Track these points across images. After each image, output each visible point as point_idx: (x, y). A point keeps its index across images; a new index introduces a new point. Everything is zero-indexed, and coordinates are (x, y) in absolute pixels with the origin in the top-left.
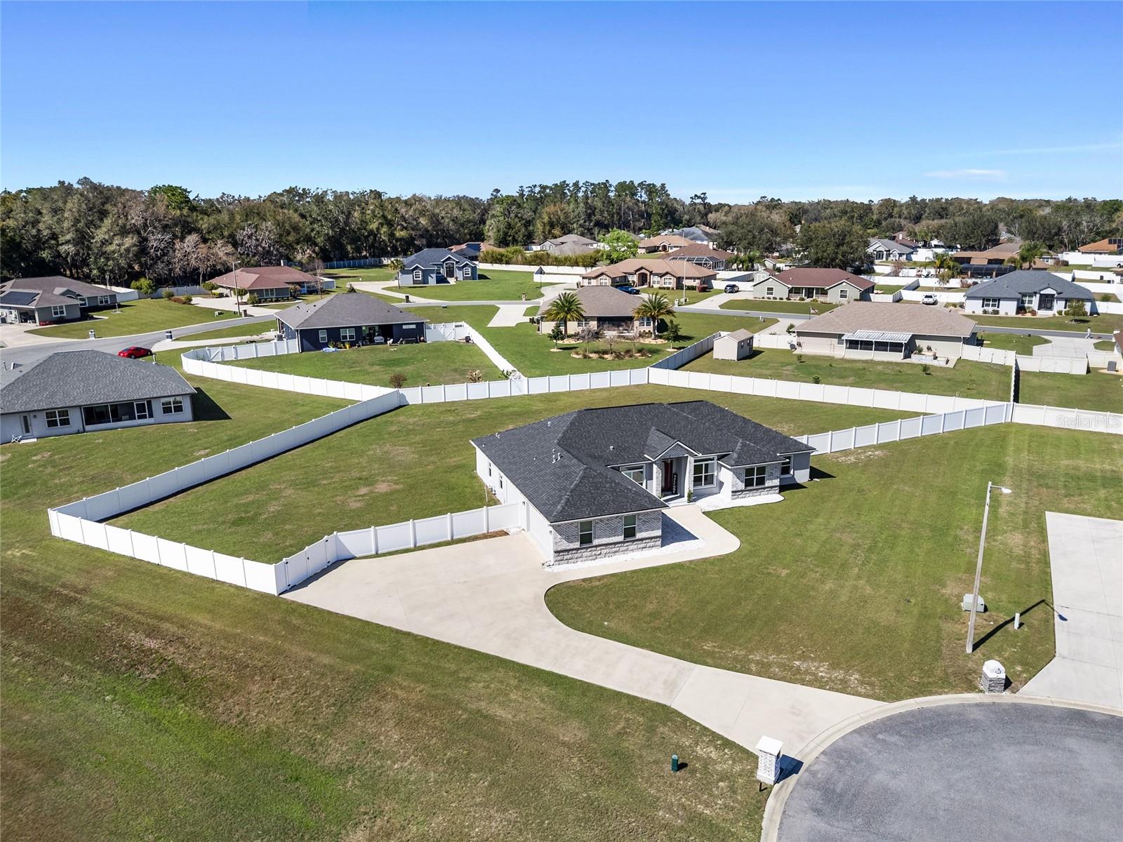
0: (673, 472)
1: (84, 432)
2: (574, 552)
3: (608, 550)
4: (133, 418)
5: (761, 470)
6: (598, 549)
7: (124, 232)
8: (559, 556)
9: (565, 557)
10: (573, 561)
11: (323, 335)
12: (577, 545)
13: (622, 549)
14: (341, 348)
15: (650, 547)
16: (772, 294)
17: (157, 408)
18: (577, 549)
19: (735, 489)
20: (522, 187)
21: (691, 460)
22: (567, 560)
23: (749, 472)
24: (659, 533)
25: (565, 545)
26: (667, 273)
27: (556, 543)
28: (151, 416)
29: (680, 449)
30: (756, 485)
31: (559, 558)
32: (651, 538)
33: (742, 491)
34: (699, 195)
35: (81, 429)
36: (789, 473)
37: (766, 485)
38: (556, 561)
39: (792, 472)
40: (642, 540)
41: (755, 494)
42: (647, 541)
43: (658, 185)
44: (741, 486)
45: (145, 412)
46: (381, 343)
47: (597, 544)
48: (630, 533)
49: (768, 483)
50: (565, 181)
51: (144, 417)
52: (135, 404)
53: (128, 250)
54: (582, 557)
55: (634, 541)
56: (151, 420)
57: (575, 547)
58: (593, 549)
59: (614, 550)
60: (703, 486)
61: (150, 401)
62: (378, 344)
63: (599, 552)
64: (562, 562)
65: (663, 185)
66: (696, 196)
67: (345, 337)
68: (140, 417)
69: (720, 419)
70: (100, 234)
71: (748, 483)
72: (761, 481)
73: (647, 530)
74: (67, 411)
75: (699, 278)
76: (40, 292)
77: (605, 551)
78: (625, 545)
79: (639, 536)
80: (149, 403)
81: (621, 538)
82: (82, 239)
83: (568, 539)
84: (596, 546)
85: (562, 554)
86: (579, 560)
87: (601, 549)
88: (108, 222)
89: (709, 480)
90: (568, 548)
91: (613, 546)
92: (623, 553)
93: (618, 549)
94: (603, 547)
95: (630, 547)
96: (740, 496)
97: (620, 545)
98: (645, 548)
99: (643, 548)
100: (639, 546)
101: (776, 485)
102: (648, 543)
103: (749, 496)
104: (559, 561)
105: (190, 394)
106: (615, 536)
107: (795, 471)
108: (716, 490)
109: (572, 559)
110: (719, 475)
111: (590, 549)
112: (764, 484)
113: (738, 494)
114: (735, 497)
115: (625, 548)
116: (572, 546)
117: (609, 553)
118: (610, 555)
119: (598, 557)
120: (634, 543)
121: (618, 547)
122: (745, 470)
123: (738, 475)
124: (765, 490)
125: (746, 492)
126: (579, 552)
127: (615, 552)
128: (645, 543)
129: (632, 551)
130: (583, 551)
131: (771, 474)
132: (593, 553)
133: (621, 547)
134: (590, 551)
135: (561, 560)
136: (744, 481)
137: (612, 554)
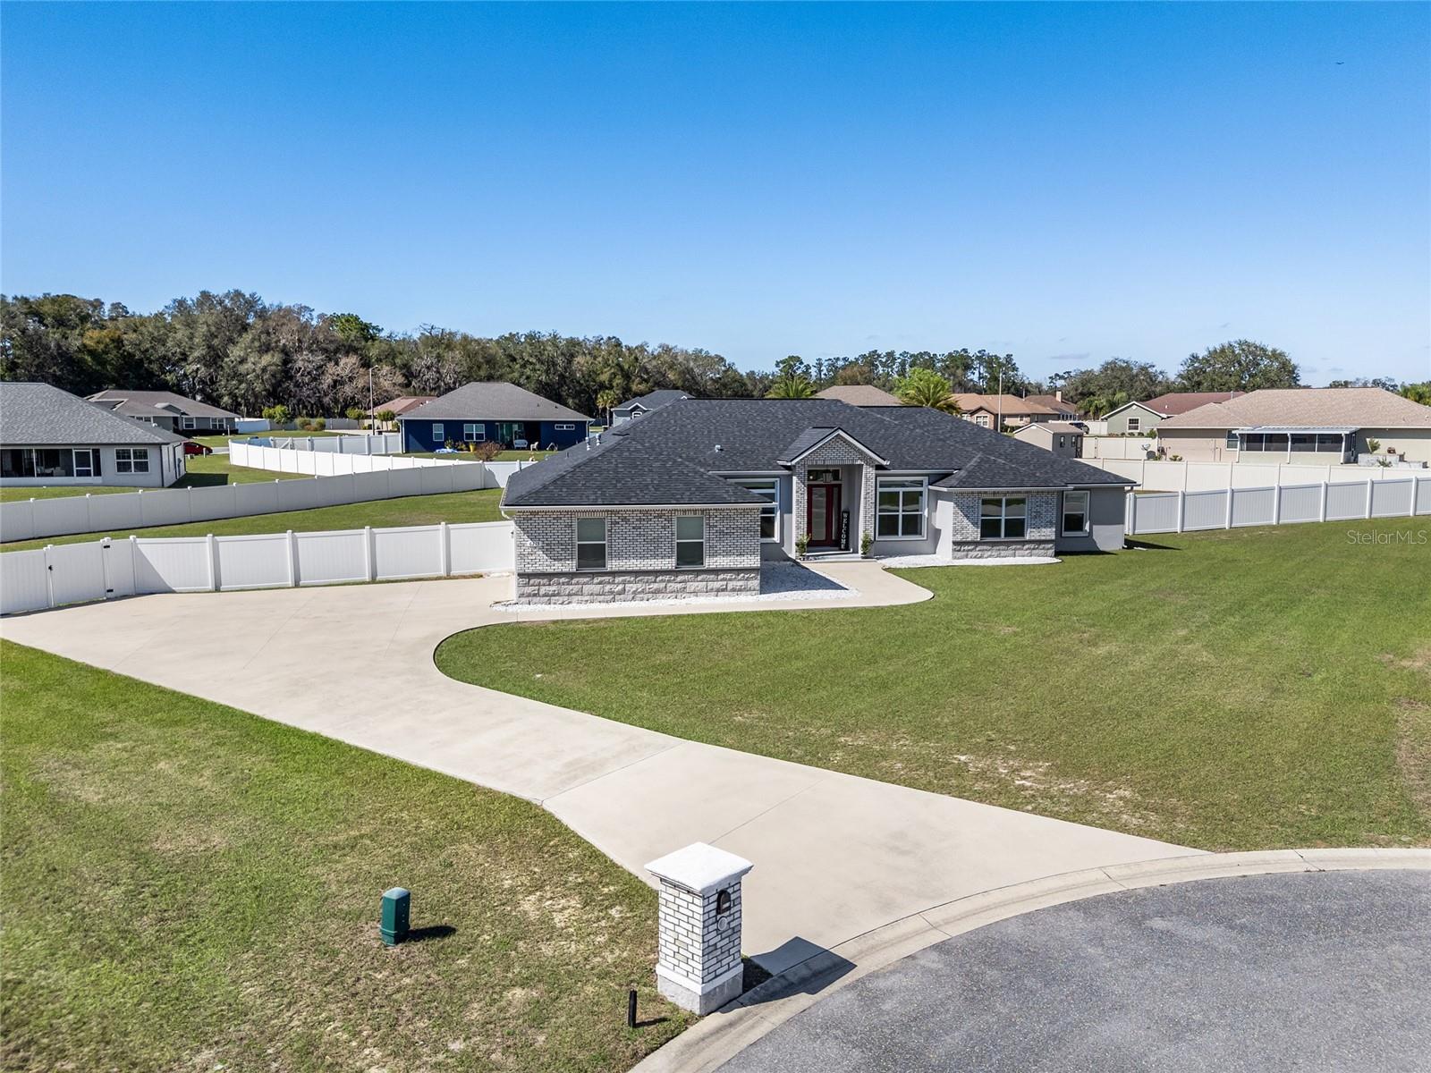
0: (843, 509)
2: (562, 580)
3: (640, 586)
4: (69, 473)
5: (1017, 506)
6: (618, 579)
7: (266, 349)
8: (528, 584)
9: (543, 590)
10: (561, 599)
11: (438, 430)
12: (570, 566)
13: (672, 586)
14: (462, 450)
15: (733, 590)
17: (109, 460)
18: (571, 575)
19: (959, 538)
20: (819, 359)
21: (869, 473)
22: (545, 595)
23: (990, 507)
24: (754, 561)
25: (543, 563)
26: (981, 409)
27: (521, 556)
28: (98, 473)
29: (845, 448)
30: (1005, 536)
31: (529, 590)
32: (739, 571)
33: (976, 543)
34: (1061, 374)
36: (1081, 528)
37: (1027, 538)
38: (522, 595)
39: (1087, 528)
40: (716, 572)
41: (1003, 553)
42: (728, 576)
43: (1002, 355)
44: (974, 533)
45: (89, 466)
46: (523, 449)
47: (615, 569)
48: (690, 556)
49: (1031, 534)
50: (876, 351)
51: (88, 474)
52: (74, 451)
53: (264, 370)
54: (580, 593)
55: (699, 573)
56: (98, 480)
57: (565, 570)
58: (606, 578)
59: (655, 586)
60: (900, 537)
61: (98, 450)
62: (518, 449)
63: (620, 587)
64: (536, 599)
65: (1009, 356)
66: (1057, 375)
67: (470, 436)
68: (80, 474)
69: (950, 431)
70: (235, 352)
71: (989, 529)
72: (1016, 528)
73: (728, 554)
76: (126, 400)
77: (633, 587)
78: (680, 578)
79: (710, 562)
80: (96, 452)
81: (670, 563)
82: (214, 358)
83: (548, 550)
84: (613, 574)
85: (537, 581)
86: (575, 598)
87: (624, 583)
88: (248, 337)
89: (913, 525)
90: (550, 570)
91: (652, 578)
92: (674, 594)
93: (663, 585)
94: (627, 578)
95: (692, 586)
96: (971, 554)
97: (667, 578)
98: (723, 590)
99: (718, 591)
100: (711, 585)
101: (1048, 538)
102: (730, 580)
103: (990, 556)
104: (529, 595)
105: (160, 445)
106: (655, 556)
107: (1094, 527)
108: (927, 546)
109: (558, 594)
110: (933, 514)
111: (600, 579)
112: (1023, 535)
113: (966, 548)
114: (960, 554)
115: (679, 586)
116: (558, 567)
117: (643, 592)
118: (646, 596)
119: (617, 597)
120: (700, 578)
121: (662, 581)
122: (980, 501)
123: (965, 509)
124: (1027, 546)
125: (985, 547)
126: (575, 581)
127: (657, 591)
128: (723, 580)
129: (695, 593)
130: (586, 580)
131: (1038, 515)
132: (608, 588)
133: (669, 581)
134: (600, 583)
135: (535, 595)
136: (980, 523)
137: (650, 595)
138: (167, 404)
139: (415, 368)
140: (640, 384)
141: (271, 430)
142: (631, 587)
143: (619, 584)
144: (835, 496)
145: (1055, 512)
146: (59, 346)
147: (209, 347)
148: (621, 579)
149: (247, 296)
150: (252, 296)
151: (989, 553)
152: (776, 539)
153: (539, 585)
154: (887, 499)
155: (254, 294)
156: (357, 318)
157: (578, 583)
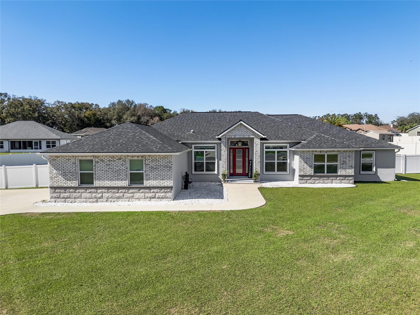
0: (250, 159)
1: (9, 152)
2: (71, 190)
3: (110, 194)
4: (32, 149)
5: (333, 158)
6: (99, 191)
7: (133, 115)
8: (55, 192)
9: (62, 195)
10: (71, 200)
12: (75, 183)
13: (127, 195)
15: (159, 198)
17: (44, 144)
18: (75, 188)
19: (302, 173)
21: (257, 142)
22: (63, 198)
23: (319, 158)
24: (170, 183)
25: (63, 182)
26: (359, 129)
27: (51, 178)
28: (40, 148)
30: (327, 173)
31: (55, 195)
32: (161, 188)
33: (311, 176)
35: (8, 151)
36: (370, 170)
37: (339, 174)
38: (52, 198)
39: (374, 169)
40: (150, 188)
41: (325, 181)
42: (156, 190)
44: (310, 171)
45: (38, 146)
47: (97, 185)
48: (137, 180)
49: (341, 172)
51: (37, 149)
52: (33, 141)
54: (80, 197)
55: (140, 188)
56: (41, 151)
57: (73, 185)
58: (93, 190)
59: (118, 195)
60: (276, 172)
61: (41, 141)
63: (100, 195)
64: (59, 200)
65: (376, 115)
66: (394, 121)
68: (35, 149)
70: (125, 117)
71: (318, 170)
72: (333, 170)
73: (155, 179)
74: (3, 142)
76: (89, 130)
78: (131, 191)
79: (147, 183)
80: (40, 142)
81: (125, 183)
82: (119, 118)
83: (64, 175)
84: (97, 188)
85: (59, 191)
86: (78, 200)
87: (102, 193)
88: (129, 112)
89: (283, 167)
90: (65, 185)
91: (116, 191)
92: (128, 199)
93: (121, 194)
94: (104, 190)
95: (137, 195)
96: (308, 181)
97: (124, 191)
98: (153, 198)
99: (151, 198)
100: (147, 195)
101: (350, 174)
102: (157, 192)
103: (319, 183)
104: (55, 198)
105: (59, 140)
106: (118, 179)
107: (378, 169)
108: (289, 177)
109: (70, 198)
110: (292, 162)
111: (90, 190)
112: (337, 173)
113: (306, 178)
114: (302, 181)
115: (130, 195)
116: (69, 184)
117: (111, 197)
118: (113, 200)
119: (99, 200)
120: (141, 191)
121: (121, 192)
122: (313, 156)
123: (305, 159)
124: (338, 178)
125: (316, 178)
126: (77, 191)
127: (119, 198)
128: (153, 192)
129: (139, 199)
130: (83, 191)
131: (344, 163)
132: (94, 195)
133: (125, 192)
134: (90, 193)
135: (58, 198)
136: (313, 166)
137: (115, 200)
142: (106, 195)
143: (99, 193)
144: (247, 154)
145: (354, 161)
146: (78, 116)
147: (118, 115)
148: (100, 191)
149: (131, 101)
150: (132, 101)
151: (318, 181)
152: (216, 172)
153: (60, 193)
154: (269, 155)
156: (162, 107)
157: (79, 192)
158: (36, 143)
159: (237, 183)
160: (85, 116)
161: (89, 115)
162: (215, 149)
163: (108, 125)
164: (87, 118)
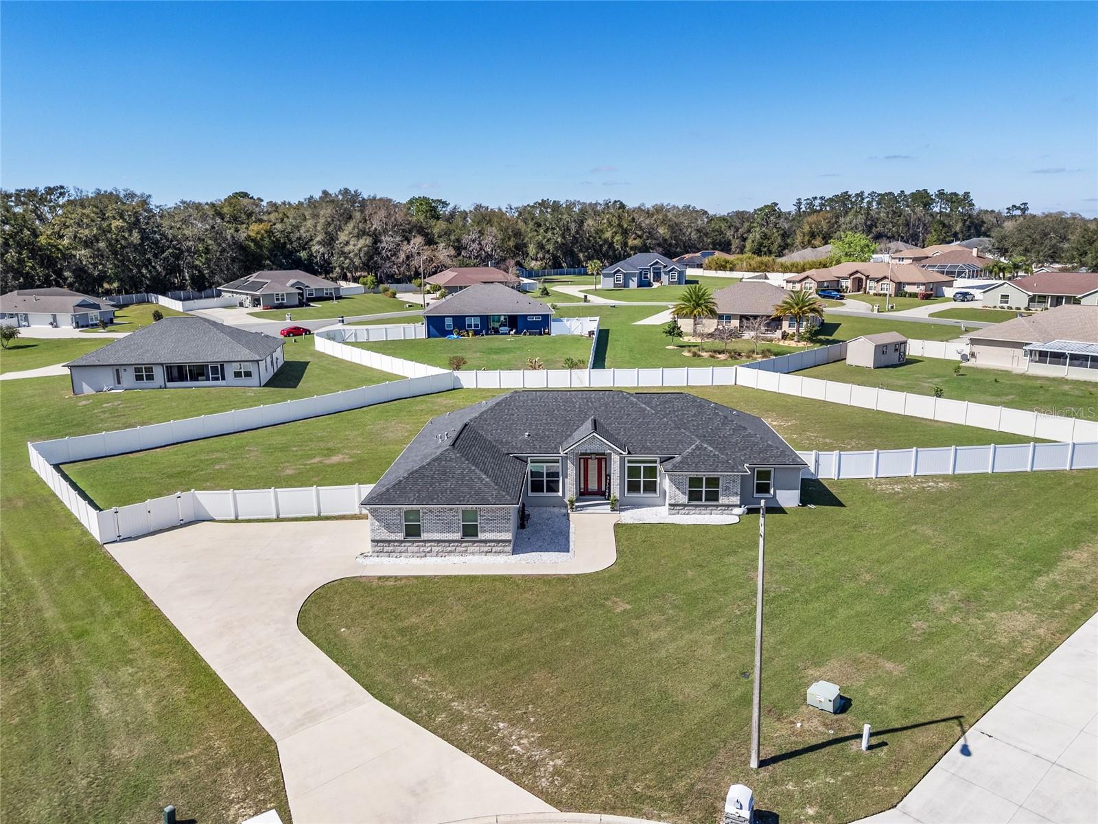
1: (165, 388)
2: (396, 544)
3: (440, 549)
4: (208, 379)
5: (713, 482)
7: (362, 233)
8: (377, 546)
9: (385, 549)
10: (395, 555)
11: (449, 322)
12: (400, 536)
13: (459, 549)
14: (464, 336)
15: (495, 552)
16: (1007, 302)
17: (230, 370)
18: (400, 542)
19: (673, 502)
20: (800, 199)
21: (615, 459)
22: (387, 552)
23: (695, 482)
24: (508, 536)
25: (385, 535)
26: (885, 278)
27: (373, 530)
28: (223, 378)
29: (598, 443)
30: (706, 500)
31: (378, 549)
32: (498, 541)
33: (685, 506)
34: (1018, 205)
35: (163, 386)
36: (767, 491)
37: (720, 502)
38: (374, 552)
39: (772, 491)
40: (485, 542)
41: (703, 512)
42: (493, 544)
44: (684, 499)
45: (218, 375)
47: (426, 539)
48: (470, 531)
49: (723, 500)
51: (217, 379)
52: (210, 366)
53: (360, 250)
54: (406, 551)
55: (475, 542)
56: (223, 383)
57: (398, 539)
58: (421, 544)
59: (449, 549)
60: (641, 494)
61: (223, 365)
62: (503, 334)
63: (429, 549)
64: (381, 554)
66: (1014, 206)
67: (470, 326)
68: (215, 379)
69: (693, 416)
70: (343, 237)
71: (694, 496)
72: (713, 497)
73: (492, 531)
74: (152, 368)
75: (924, 284)
76: (269, 281)
77: (437, 549)
78: (464, 545)
79: (482, 536)
81: (457, 536)
82: (330, 240)
83: (388, 527)
84: (425, 541)
85: (382, 544)
86: (404, 554)
87: (431, 546)
88: (351, 225)
89: (651, 487)
90: (389, 539)
91: (447, 544)
92: (461, 554)
93: (454, 548)
94: (433, 544)
95: (471, 549)
96: (681, 512)
97: (456, 544)
98: (489, 552)
99: (487, 552)
100: (482, 549)
101: (735, 503)
102: (494, 546)
103: (694, 514)
104: (378, 552)
105: (257, 361)
106: (449, 532)
107: (777, 491)
108: (659, 501)
109: (394, 552)
110: (664, 480)
111: (417, 544)
112: (717, 500)
113: (678, 508)
114: (673, 512)
115: (464, 549)
116: (393, 537)
117: (442, 552)
118: (444, 555)
119: (427, 554)
120: (475, 545)
121: (453, 546)
122: (688, 479)
123: (677, 484)
124: (719, 508)
125: (691, 508)
126: (403, 545)
127: (450, 552)
128: (489, 546)
129: (473, 553)
130: (409, 544)
131: (727, 489)
132: (422, 549)
133: (457, 546)
134: (417, 546)
135: (381, 552)
136: (687, 493)
137: (446, 554)
138: (295, 281)
139: (464, 241)
140: (635, 239)
141: (365, 293)
142: (435, 549)
143: (428, 547)
144: (603, 466)
145: (739, 487)
146: (233, 237)
147: (326, 233)
148: (429, 544)
149: (353, 192)
150: (356, 192)
151: (694, 512)
152: (560, 494)
153: (383, 546)
154: (634, 472)
155: (357, 191)
157: (405, 546)
158: (215, 370)
159: (587, 511)
160: (249, 236)
161: (257, 233)
162: (558, 462)
163: (302, 255)
164: (254, 240)
